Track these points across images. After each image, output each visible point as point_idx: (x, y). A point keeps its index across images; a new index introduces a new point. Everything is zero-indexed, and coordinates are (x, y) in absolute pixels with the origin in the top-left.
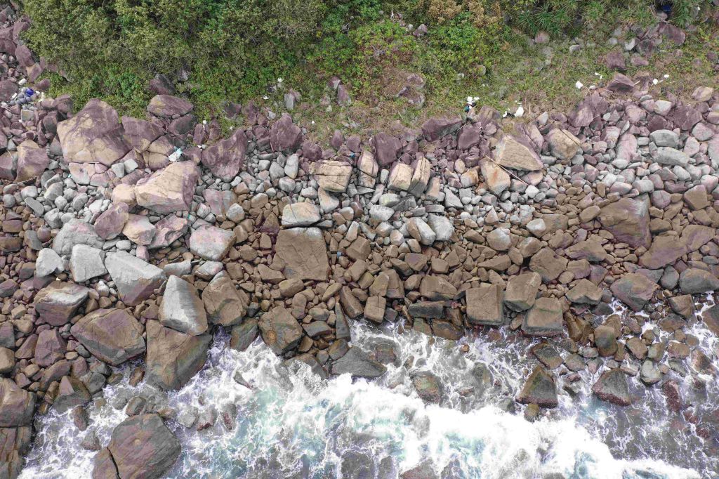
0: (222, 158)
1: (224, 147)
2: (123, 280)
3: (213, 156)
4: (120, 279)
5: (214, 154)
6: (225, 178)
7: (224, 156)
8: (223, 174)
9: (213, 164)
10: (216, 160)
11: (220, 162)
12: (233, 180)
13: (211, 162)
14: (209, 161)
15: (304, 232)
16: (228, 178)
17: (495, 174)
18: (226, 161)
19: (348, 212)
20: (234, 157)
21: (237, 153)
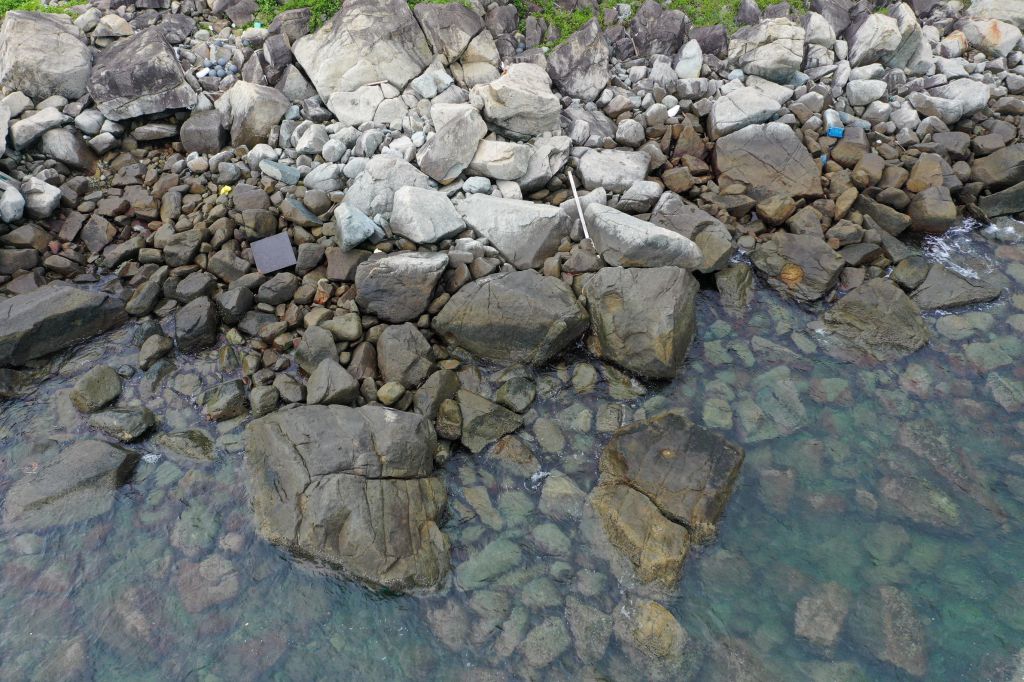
0: (579, 62)
1: (581, 44)
2: (503, 228)
3: (563, 59)
4: (496, 229)
5: (565, 56)
6: (585, 95)
7: (582, 57)
8: (584, 88)
9: (564, 74)
10: (570, 65)
11: (576, 68)
12: (600, 93)
13: (561, 71)
14: (557, 70)
15: (764, 128)
16: (593, 93)
17: (995, 28)
18: (585, 65)
19: (814, 99)
20: (597, 57)
21: (602, 51)
